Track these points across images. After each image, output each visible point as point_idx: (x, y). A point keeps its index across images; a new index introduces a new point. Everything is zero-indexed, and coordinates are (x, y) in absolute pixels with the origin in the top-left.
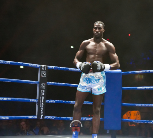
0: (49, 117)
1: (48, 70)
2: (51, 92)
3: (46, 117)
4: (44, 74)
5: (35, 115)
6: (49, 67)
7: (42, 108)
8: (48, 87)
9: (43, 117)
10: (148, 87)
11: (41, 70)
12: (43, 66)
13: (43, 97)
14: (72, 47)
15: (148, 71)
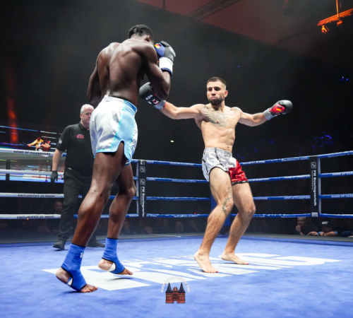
0: (151, 215)
1: (146, 165)
2: (151, 189)
3: (148, 215)
4: (143, 170)
5: (135, 213)
6: (148, 161)
7: (143, 206)
8: (148, 182)
9: (145, 215)
10: (257, 180)
11: (140, 165)
12: (142, 161)
13: (144, 194)
14: (172, 141)
15: (257, 162)
